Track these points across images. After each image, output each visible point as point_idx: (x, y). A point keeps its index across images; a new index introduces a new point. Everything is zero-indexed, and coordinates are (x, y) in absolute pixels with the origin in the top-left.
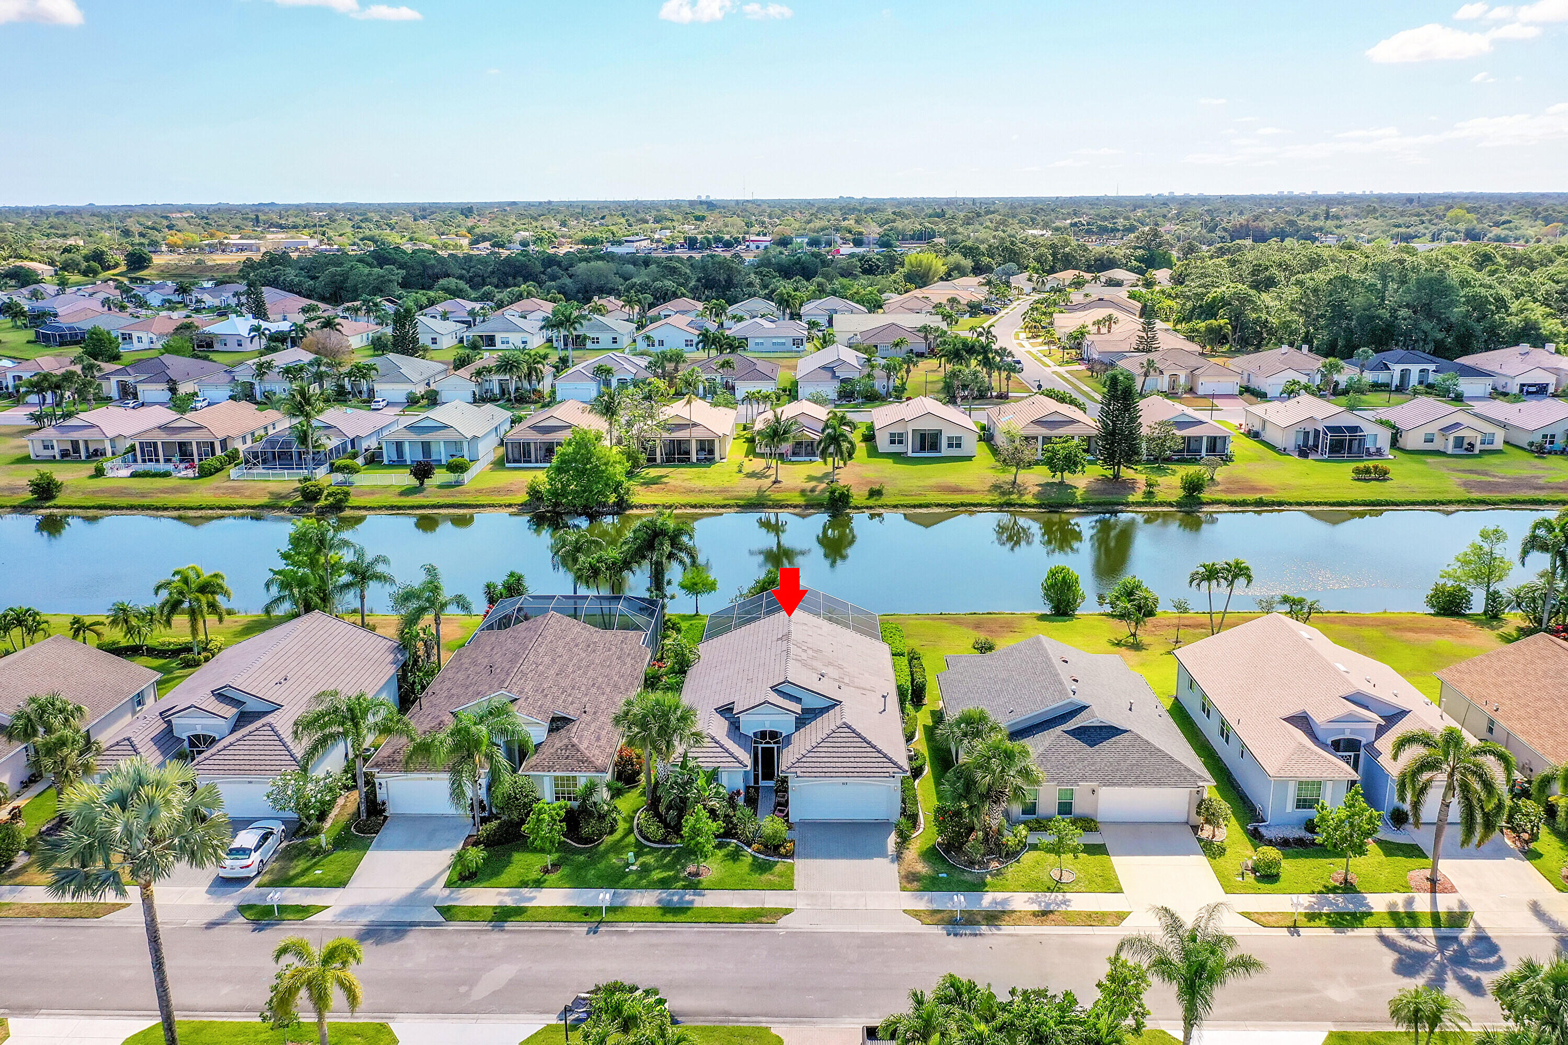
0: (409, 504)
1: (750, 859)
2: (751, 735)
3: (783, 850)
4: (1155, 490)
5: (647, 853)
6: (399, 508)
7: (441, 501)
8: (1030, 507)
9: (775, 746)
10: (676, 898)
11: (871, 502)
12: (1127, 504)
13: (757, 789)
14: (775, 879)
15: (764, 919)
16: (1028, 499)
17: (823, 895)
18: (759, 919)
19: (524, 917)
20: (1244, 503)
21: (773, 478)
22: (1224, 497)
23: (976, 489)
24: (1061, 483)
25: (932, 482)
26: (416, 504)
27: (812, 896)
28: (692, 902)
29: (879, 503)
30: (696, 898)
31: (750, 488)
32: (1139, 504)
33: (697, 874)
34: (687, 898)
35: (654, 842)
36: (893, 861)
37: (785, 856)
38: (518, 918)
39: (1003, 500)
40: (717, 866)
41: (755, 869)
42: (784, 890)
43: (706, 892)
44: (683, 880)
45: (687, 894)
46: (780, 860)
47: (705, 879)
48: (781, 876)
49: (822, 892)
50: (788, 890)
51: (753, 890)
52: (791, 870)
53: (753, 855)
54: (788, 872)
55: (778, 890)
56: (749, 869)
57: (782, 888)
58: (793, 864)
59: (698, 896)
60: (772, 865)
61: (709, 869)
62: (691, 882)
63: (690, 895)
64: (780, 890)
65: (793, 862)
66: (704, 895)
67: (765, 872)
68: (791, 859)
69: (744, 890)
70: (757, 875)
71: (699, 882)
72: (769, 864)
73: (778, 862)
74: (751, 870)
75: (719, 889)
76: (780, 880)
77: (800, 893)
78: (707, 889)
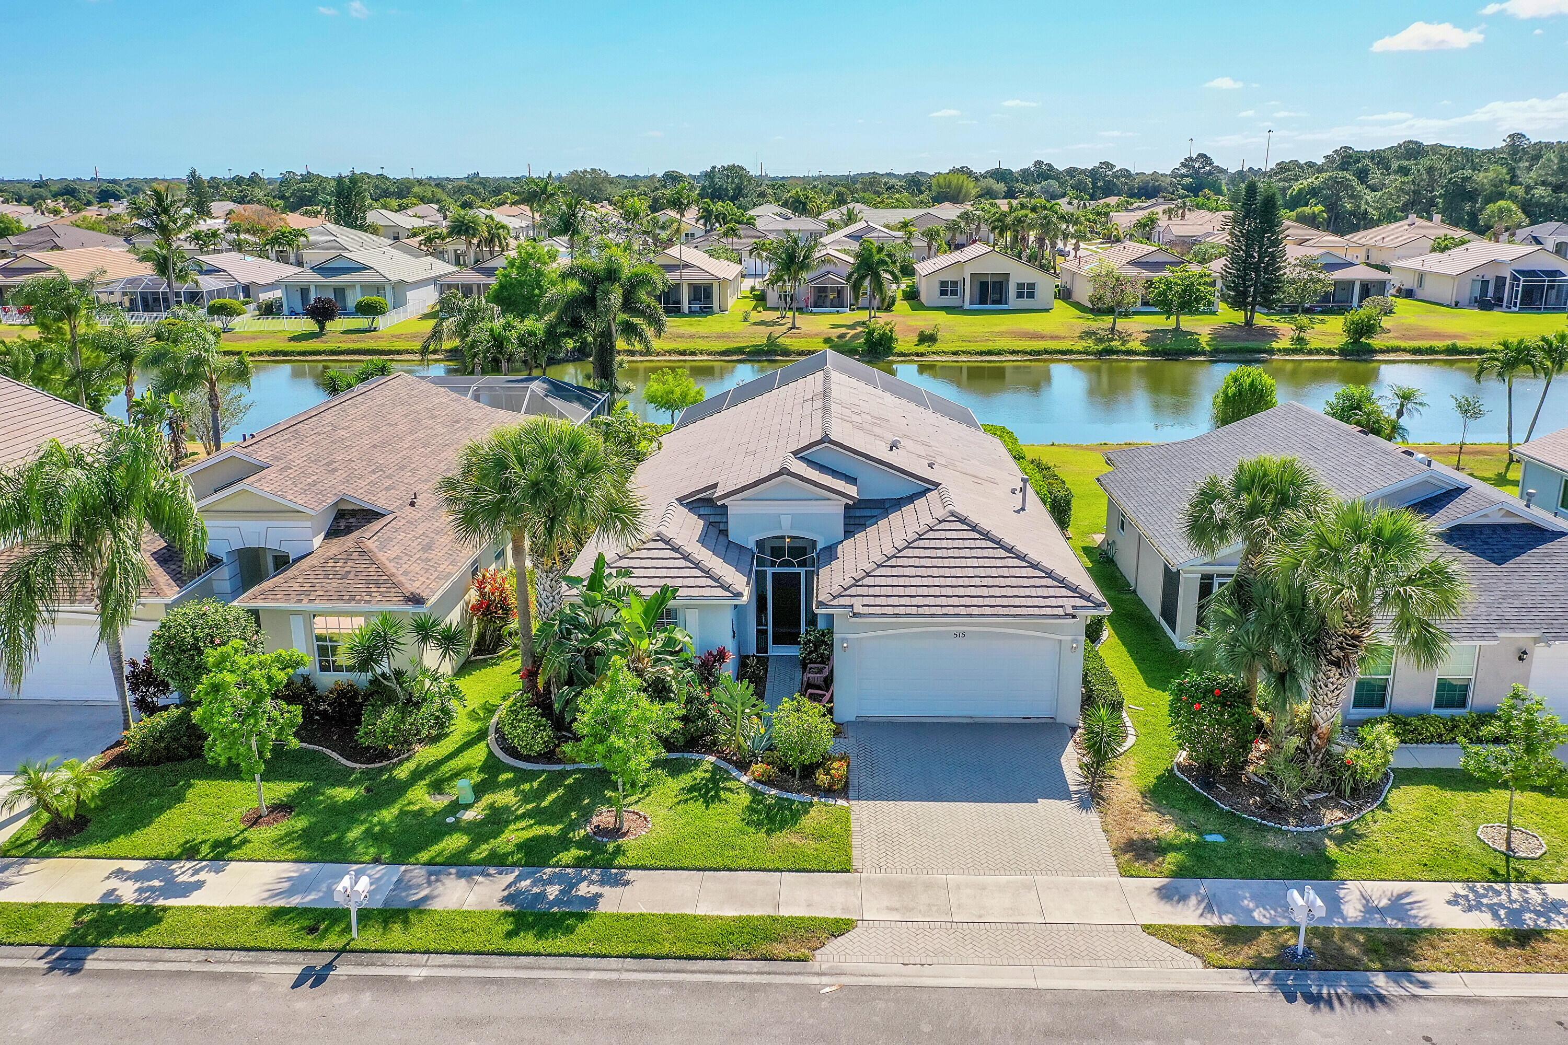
0: (299, 349)
1: (745, 799)
2: (751, 545)
3: (822, 778)
4: (1305, 335)
5: (508, 784)
6: (285, 354)
7: (344, 346)
8: (1139, 354)
9: (802, 571)
10: (553, 891)
11: (922, 348)
12: (1271, 352)
13: (763, 662)
14: (809, 847)
15: (778, 949)
16: (1135, 345)
17: (928, 886)
18: (766, 948)
19: (150, 935)
20: (1431, 351)
21: (790, 325)
22: (1403, 344)
23: (1063, 335)
24: (1177, 328)
25: (1003, 328)
26: (309, 349)
27: (903, 887)
28: (593, 900)
29: (934, 349)
30: (606, 890)
31: (759, 337)
32: (1286, 351)
33: (616, 832)
34: (584, 889)
35: (528, 759)
36: (1084, 805)
37: (829, 792)
38: (131, 939)
39: (1101, 347)
40: (666, 812)
41: (758, 819)
42: (829, 871)
43: (631, 875)
44: (581, 845)
45: (585, 878)
46: (816, 799)
47: (633, 843)
48: (821, 838)
49: (924, 877)
50: (838, 872)
51: (751, 870)
52: (843, 824)
53: (753, 789)
54: (837, 829)
55: (814, 871)
56: (744, 820)
57: (822, 866)
58: (847, 811)
59: (612, 886)
60: (798, 811)
61: (645, 818)
62: (599, 849)
63: (592, 882)
64: (819, 871)
65: (847, 805)
66: (627, 883)
67: (781, 828)
68: (842, 798)
69: (730, 870)
70: (762, 834)
71: (618, 851)
72: (791, 810)
73: (811, 805)
74: (747, 823)
75: (666, 869)
76: (818, 846)
77: (868, 880)
78: (636, 868)
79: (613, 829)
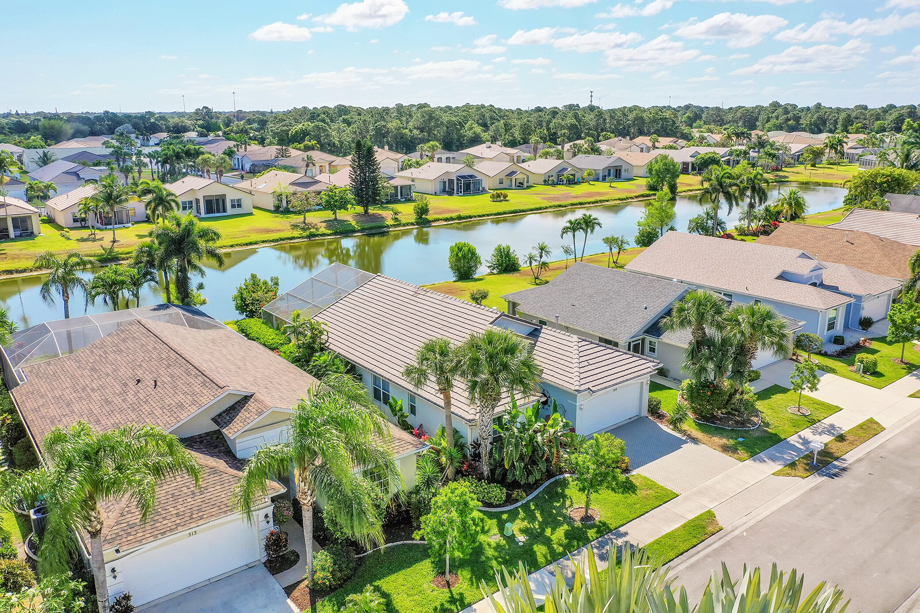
4: (398, 216)
5: (511, 519)
15: (711, 529)
16: (323, 230)
17: (706, 489)
18: (708, 531)
21: (108, 240)
22: (440, 217)
24: (337, 218)
25: (244, 228)
32: (394, 226)
39: (307, 233)
41: (623, 490)
42: (673, 498)
43: (621, 530)
47: (602, 518)
48: (651, 488)
49: (699, 487)
50: (676, 497)
51: (653, 509)
52: (648, 480)
54: (650, 483)
58: (641, 475)
59: (624, 537)
63: (616, 539)
64: (671, 500)
65: (636, 473)
66: (626, 533)
67: (635, 490)
71: (603, 523)
74: (623, 494)
76: (656, 491)
77: (688, 495)
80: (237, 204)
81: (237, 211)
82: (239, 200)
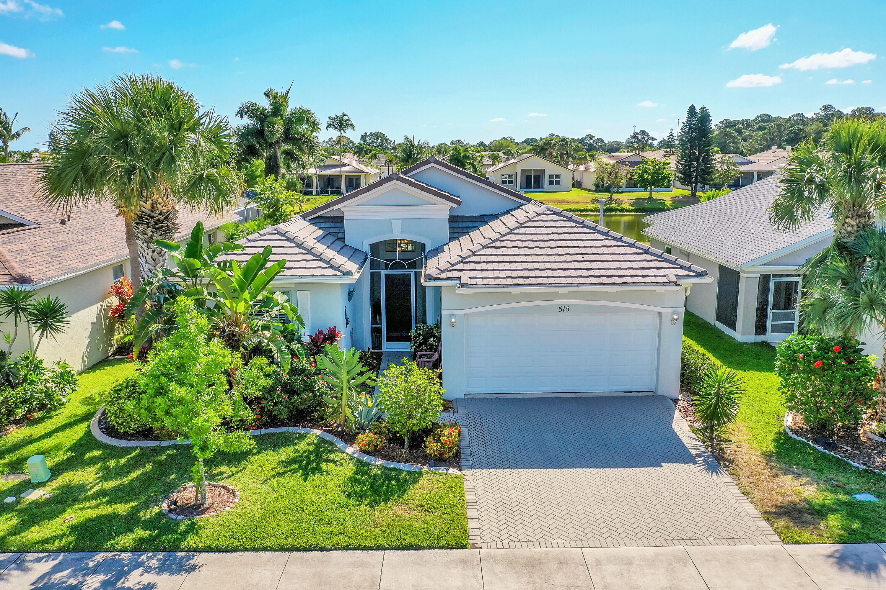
2: (366, 249)
3: (432, 446)
5: (93, 461)
9: (412, 272)
10: (93, 583)
13: (378, 356)
14: (417, 519)
17: (562, 562)
23: (580, 201)
24: (650, 197)
25: (543, 198)
27: (532, 564)
30: (164, 578)
33: (195, 509)
34: (135, 578)
35: (125, 436)
36: (712, 468)
37: (439, 460)
39: (605, 208)
40: (259, 486)
41: (362, 491)
42: (441, 548)
43: (200, 558)
44: (148, 525)
45: (142, 564)
46: (425, 468)
47: (213, 520)
48: (431, 509)
49: (555, 551)
50: (452, 548)
51: (347, 548)
52: (457, 493)
53: (358, 460)
54: (449, 498)
55: (424, 548)
56: (344, 492)
57: (434, 541)
58: (460, 480)
59: (172, 573)
60: (406, 481)
61: (234, 492)
62: (169, 529)
63: (149, 569)
64: (430, 548)
65: (460, 473)
66: (194, 568)
67: (386, 500)
68: (454, 467)
69: (322, 549)
70: (364, 507)
71: (192, 529)
72: (398, 480)
73: (420, 474)
74: (349, 496)
75: (245, 550)
76: (428, 518)
77: (489, 556)
78: (209, 549)
79: (194, 505)
80: (555, 180)
81: (555, 187)
82: (558, 177)
